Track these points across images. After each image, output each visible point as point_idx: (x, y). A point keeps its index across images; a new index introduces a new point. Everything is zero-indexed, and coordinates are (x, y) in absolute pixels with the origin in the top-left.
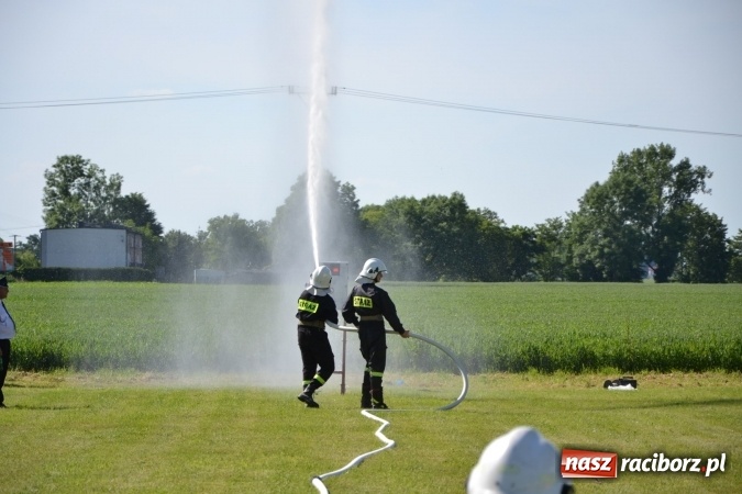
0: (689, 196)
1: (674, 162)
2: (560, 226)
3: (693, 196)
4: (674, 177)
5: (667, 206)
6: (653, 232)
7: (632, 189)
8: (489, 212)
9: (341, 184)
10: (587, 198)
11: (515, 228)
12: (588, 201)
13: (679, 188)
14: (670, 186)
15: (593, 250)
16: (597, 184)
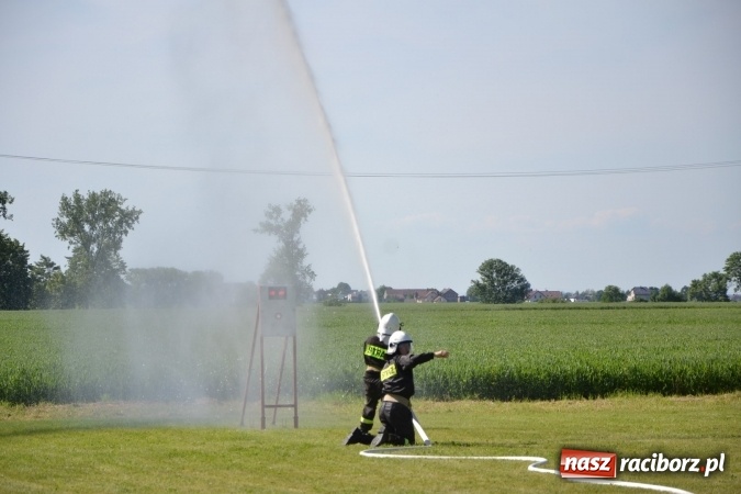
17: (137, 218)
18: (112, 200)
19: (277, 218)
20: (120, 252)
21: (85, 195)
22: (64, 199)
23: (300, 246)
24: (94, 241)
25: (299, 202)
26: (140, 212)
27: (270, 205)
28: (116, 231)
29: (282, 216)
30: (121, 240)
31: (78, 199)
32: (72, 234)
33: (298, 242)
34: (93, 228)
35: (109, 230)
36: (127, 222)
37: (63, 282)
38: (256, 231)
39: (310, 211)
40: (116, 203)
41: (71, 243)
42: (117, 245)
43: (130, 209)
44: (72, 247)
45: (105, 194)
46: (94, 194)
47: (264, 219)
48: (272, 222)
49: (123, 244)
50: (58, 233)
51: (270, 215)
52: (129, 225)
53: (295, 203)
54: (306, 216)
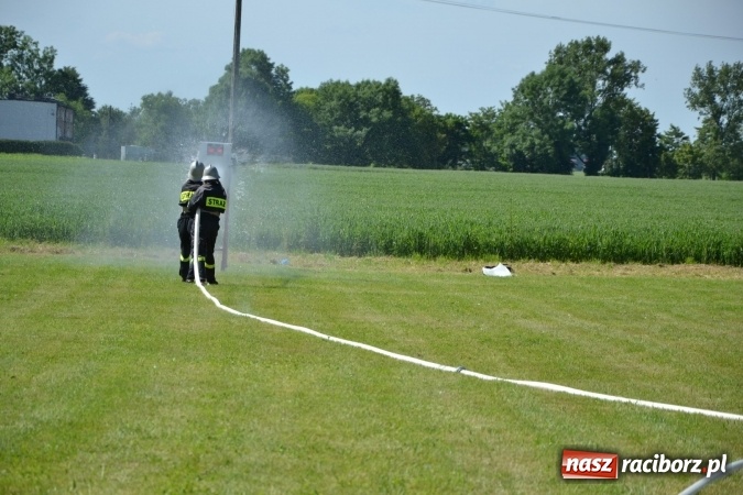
0: (622, 89)
1: (610, 56)
2: (494, 115)
3: (626, 90)
4: (609, 71)
5: (600, 100)
6: (585, 125)
7: (566, 81)
8: (423, 99)
9: (275, 66)
10: (522, 88)
11: (449, 116)
12: (523, 91)
13: (613, 82)
14: (605, 80)
15: (524, 140)
16: (533, 74)
21: (718, 66)
22: (698, 69)
24: (725, 113)
31: (711, 70)
32: (703, 105)
34: (724, 100)
37: (691, 152)
41: (701, 113)
44: (702, 117)
45: (739, 66)
46: (727, 65)
50: (689, 103)
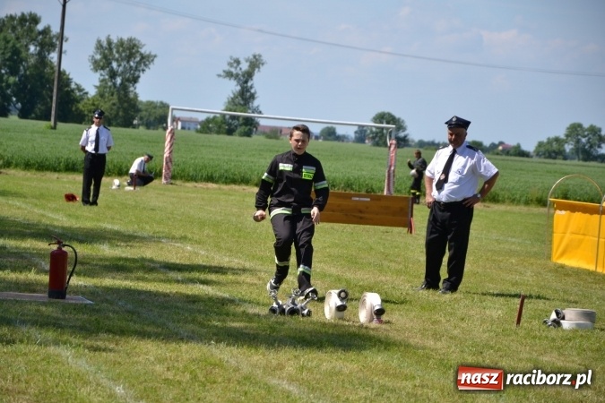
17: (153, 60)
18: (135, 45)
19: (236, 68)
20: (137, 85)
21: (115, 40)
22: (99, 42)
23: (253, 91)
24: (119, 76)
25: (255, 56)
26: (155, 56)
27: (231, 58)
28: (136, 69)
29: (241, 66)
30: (139, 77)
31: (110, 43)
32: (103, 68)
33: (251, 87)
34: (119, 66)
35: (131, 67)
36: (144, 63)
37: (93, 105)
38: (219, 76)
39: (263, 64)
40: (138, 47)
41: (101, 75)
42: (135, 80)
43: (147, 53)
44: (102, 78)
45: (130, 40)
46: (121, 39)
47: (227, 68)
48: (233, 70)
49: (140, 80)
50: (92, 67)
51: (230, 65)
52: (146, 65)
53: (251, 57)
54: (259, 68)
